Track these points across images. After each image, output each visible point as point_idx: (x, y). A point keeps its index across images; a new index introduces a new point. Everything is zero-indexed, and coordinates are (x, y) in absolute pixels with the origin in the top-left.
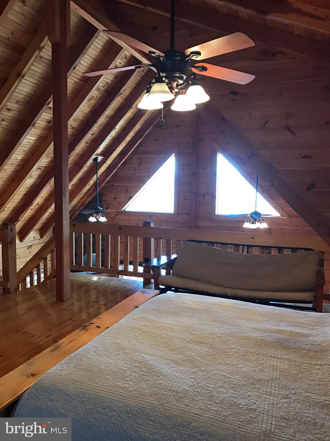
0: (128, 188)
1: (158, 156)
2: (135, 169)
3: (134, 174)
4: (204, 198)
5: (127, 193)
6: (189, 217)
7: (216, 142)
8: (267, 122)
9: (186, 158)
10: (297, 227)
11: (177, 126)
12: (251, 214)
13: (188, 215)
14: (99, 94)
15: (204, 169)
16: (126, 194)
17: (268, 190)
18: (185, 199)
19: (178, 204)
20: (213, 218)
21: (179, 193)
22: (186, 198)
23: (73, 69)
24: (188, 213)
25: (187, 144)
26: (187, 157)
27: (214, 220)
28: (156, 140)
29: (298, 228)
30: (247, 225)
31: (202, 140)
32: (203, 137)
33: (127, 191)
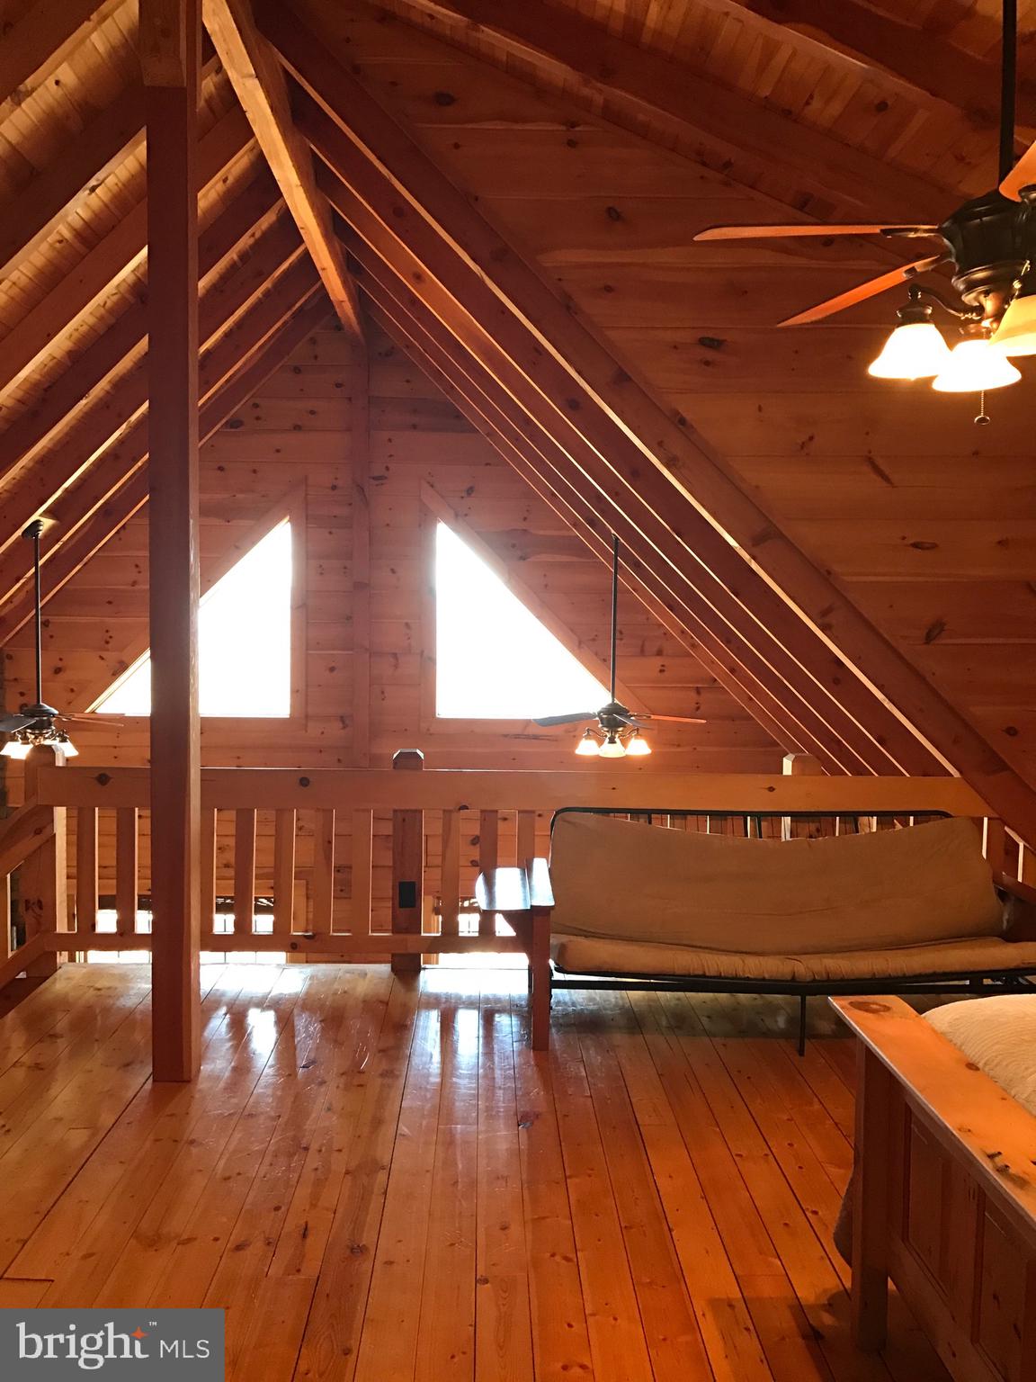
0: (110, 634)
1: (229, 522)
2: (137, 566)
3: (134, 583)
4: (396, 666)
5: (108, 650)
6: (344, 728)
7: (432, 486)
8: (811, 438)
9: (330, 533)
10: (679, 746)
11: (297, 428)
12: (599, 713)
13: (343, 722)
14: (115, 294)
15: (393, 571)
16: (104, 654)
17: (594, 640)
18: (332, 669)
19: (307, 686)
20: (428, 730)
21: (307, 650)
22: (333, 664)
23: (88, 192)
24: (342, 717)
25: (334, 488)
26: (333, 530)
27: (431, 734)
28: (221, 469)
29: (679, 750)
30: (587, 748)
31: (386, 478)
32: (387, 468)
33: (107, 642)
